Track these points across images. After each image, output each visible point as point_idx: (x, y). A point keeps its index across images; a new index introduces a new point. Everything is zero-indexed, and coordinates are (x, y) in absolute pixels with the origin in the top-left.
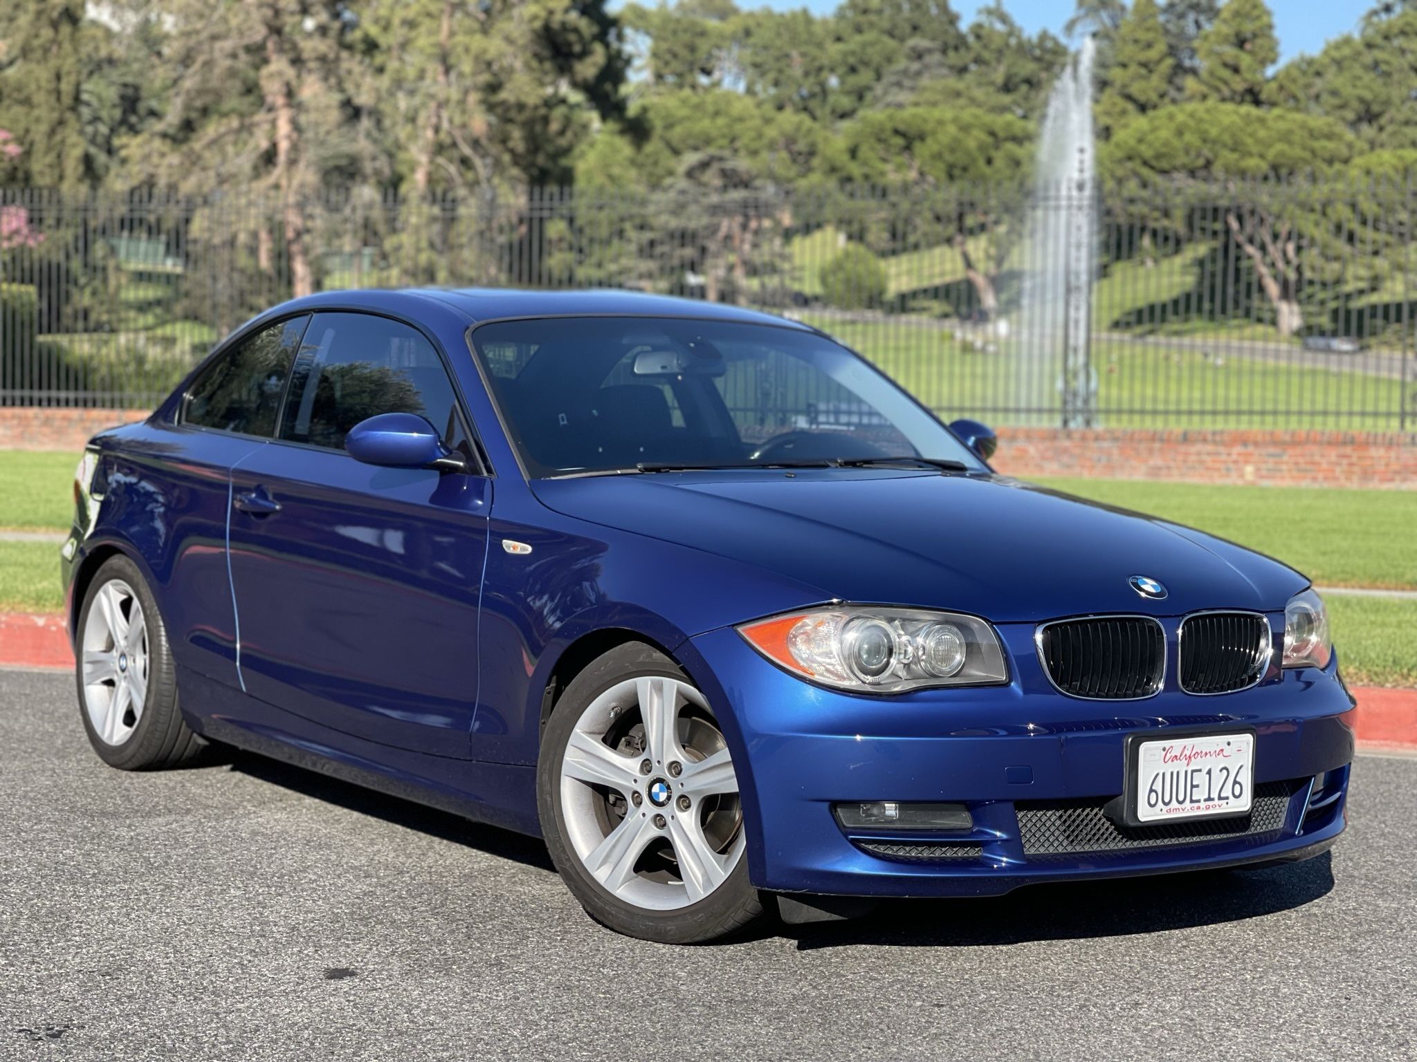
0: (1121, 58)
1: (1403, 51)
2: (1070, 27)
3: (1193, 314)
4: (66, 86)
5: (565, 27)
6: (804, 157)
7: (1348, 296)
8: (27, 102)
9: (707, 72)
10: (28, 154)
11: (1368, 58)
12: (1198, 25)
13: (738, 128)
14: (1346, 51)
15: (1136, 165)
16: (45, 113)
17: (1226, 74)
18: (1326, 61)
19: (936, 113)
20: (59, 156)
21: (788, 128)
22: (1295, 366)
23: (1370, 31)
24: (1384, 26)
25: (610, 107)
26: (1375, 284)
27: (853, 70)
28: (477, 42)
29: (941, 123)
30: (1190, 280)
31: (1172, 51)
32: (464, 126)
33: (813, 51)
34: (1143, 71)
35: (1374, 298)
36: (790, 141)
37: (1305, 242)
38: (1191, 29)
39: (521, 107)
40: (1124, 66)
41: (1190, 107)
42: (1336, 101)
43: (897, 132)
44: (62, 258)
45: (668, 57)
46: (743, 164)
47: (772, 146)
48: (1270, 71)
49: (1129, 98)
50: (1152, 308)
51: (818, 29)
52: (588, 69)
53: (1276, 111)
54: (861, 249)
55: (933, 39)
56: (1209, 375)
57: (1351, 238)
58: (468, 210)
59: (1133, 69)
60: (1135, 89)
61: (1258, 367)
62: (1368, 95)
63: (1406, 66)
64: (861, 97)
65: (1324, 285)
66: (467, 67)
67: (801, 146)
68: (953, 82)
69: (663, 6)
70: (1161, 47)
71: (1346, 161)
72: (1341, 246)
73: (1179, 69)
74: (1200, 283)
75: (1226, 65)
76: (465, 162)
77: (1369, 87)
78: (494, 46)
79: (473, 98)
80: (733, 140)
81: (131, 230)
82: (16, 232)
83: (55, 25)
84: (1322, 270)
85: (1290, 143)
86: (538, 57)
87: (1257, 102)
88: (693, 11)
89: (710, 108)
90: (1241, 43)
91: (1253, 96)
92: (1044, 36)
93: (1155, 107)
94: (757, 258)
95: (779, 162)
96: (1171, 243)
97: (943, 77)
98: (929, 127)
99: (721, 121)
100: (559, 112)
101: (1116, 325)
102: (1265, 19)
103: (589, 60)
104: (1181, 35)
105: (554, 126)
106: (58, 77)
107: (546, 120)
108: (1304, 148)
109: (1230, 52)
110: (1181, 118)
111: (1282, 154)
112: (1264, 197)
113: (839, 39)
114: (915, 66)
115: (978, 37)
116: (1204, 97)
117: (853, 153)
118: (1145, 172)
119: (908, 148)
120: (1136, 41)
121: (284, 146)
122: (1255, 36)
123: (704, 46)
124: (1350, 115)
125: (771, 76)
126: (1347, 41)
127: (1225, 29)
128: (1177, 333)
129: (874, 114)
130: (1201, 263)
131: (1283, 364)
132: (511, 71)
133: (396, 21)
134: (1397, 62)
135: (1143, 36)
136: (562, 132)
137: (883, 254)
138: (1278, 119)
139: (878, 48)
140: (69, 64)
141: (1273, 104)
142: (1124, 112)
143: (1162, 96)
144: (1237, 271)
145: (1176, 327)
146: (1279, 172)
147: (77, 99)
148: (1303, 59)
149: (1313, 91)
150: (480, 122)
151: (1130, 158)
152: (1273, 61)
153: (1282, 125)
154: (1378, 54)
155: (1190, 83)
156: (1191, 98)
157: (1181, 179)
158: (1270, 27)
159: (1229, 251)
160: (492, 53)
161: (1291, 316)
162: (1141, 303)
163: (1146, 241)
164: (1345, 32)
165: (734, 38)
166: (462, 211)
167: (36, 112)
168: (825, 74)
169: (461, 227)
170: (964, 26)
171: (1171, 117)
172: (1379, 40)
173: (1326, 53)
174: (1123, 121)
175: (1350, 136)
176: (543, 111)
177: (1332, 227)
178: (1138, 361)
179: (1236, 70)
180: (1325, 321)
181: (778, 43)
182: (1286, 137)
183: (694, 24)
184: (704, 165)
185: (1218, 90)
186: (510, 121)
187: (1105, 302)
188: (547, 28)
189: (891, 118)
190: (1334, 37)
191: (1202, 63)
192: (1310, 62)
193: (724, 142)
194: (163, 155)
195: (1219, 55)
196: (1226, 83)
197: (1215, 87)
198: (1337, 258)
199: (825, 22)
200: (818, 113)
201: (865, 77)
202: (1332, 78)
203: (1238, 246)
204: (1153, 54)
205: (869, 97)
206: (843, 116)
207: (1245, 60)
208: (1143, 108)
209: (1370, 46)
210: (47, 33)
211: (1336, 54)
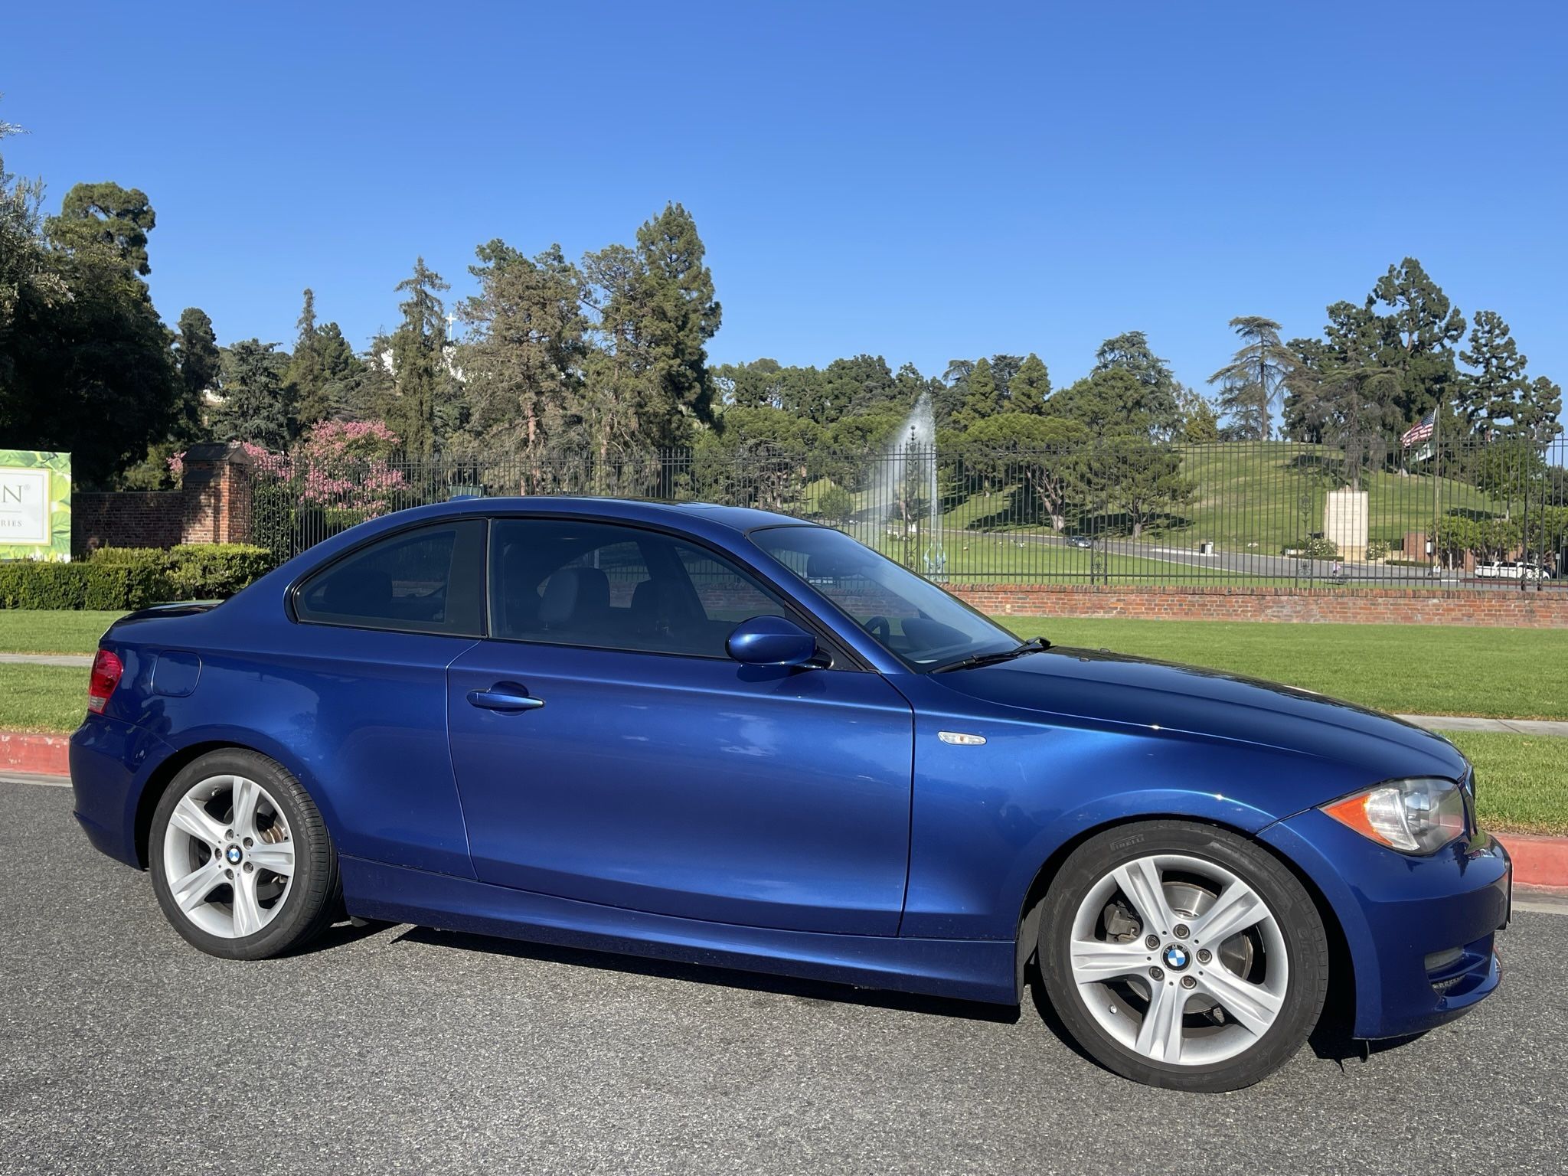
0: (971, 391)
1: (1113, 387)
2: (946, 375)
3: (1009, 522)
4: (425, 408)
5: (679, 374)
6: (810, 442)
7: (1089, 511)
8: (405, 416)
9: (764, 400)
10: (404, 443)
11: (1096, 391)
12: (1009, 373)
13: (777, 426)
14: (1085, 387)
15: (978, 445)
16: (414, 422)
17: (1024, 399)
18: (1075, 392)
19: (878, 419)
20: (421, 443)
21: (802, 426)
22: (1061, 547)
23: (1096, 377)
24: (1103, 374)
25: (705, 415)
26: (1102, 504)
27: (837, 397)
28: (632, 382)
29: (880, 423)
30: (1008, 504)
31: (997, 388)
32: (626, 425)
33: (818, 388)
34: (984, 398)
35: (1102, 513)
36: (803, 434)
37: (1064, 484)
38: (1006, 376)
39: (656, 415)
40: (973, 395)
41: (1005, 416)
42: (1081, 413)
43: (857, 428)
44: (422, 495)
45: (744, 391)
46: (778, 445)
47: (794, 436)
48: (1046, 397)
49: (976, 411)
50: (986, 518)
51: (820, 377)
52: (692, 396)
53: (1050, 417)
54: (840, 488)
55: (877, 382)
56: (1019, 552)
57: (1089, 482)
58: (628, 469)
59: (978, 396)
60: (979, 406)
61: (1040, 548)
62: (1097, 410)
63: (1114, 395)
64: (841, 412)
65: (1075, 505)
66: (628, 395)
67: (809, 436)
68: (887, 403)
69: (741, 365)
70: (992, 385)
71: (1085, 443)
72: (1083, 486)
73: (1001, 397)
74: (1013, 505)
75: (1023, 394)
76: (626, 444)
77: (1097, 405)
78: (642, 384)
79: (631, 411)
80: (774, 433)
81: (465, 482)
82: (398, 483)
83: (420, 376)
84: (1074, 498)
85: (1056, 433)
86: (665, 388)
87: (1040, 413)
88: (757, 368)
89: (763, 417)
90: (1031, 383)
91: (1038, 410)
92: (934, 380)
93: (989, 416)
94: (787, 494)
95: (799, 445)
96: (998, 485)
97: (884, 400)
98: (874, 426)
99: (767, 423)
100: (676, 418)
101: (972, 527)
102: (1043, 371)
103: (693, 391)
104: (1002, 379)
105: (674, 425)
106: (421, 404)
107: (670, 422)
108: (1064, 436)
109: (1026, 388)
110: (1001, 420)
111: (1052, 439)
112: (1045, 462)
113: (830, 382)
114: (869, 395)
115: (901, 381)
116: (1014, 411)
117: (836, 439)
118: (984, 448)
119: (863, 437)
120: (979, 382)
121: (532, 437)
122: (1038, 380)
123: (761, 385)
124: (1087, 419)
125: (796, 400)
126: (1085, 382)
127: (1023, 376)
128: (1000, 531)
129: (847, 419)
130: (1013, 495)
131: (1054, 546)
132: (651, 397)
133: (591, 372)
134: (1111, 393)
135: (982, 380)
136: (678, 428)
137: (853, 491)
138: (1051, 421)
139: (850, 386)
140: (427, 396)
141: (1049, 414)
142: (974, 418)
143: (992, 410)
144: (1034, 499)
145: (999, 528)
146: (1051, 449)
147: (432, 414)
148: (1063, 391)
149: (1069, 407)
150: (634, 424)
151: (976, 441)
152: (1048, 393)
153: (1052, 424)
154: (1102, 389)
155: (1006, 403)
156: (1006, 412)
157: (1001, 452)
158: (1046, 375)
159: (1028, 488)
160: (641, 387)
161: (1059, 523)
162: (980, 516)
163: (986, 484)
164: (1084, 378)
165: (778, 382)
166: (625, 469)
167: (409, 422)
168: (823, 400)
169: (624, 478)
170: (893, 375)
171: (996, 420)
172: (1101, 382)
173: (1074, 388)
174: (973, 422)
175: (1087, 430)
176: (667, 417)
177: (1078, 476)
178: (979, 545)
179: (1029, 397)
180: (1076, 524)
181: (799, 384)
182: (1054, 430)
183: (756, 374)
184: (757, 445)
185: (1021, 407)
186: (651, 422)
187: (966, 515)
188: (669, 373)
189: (854, 421)
190: (1078, 380)
191: (1013, 393)
192: (1067, 393)
193: (770, 434)
194: (470, 442)
195: (1021, 389)
196: (1024, 403)
197: (1017, 405)
198: (1082, 492)
199: (824, 374)
200: (820, 419)
201: (843, 401)
202: (1079, 401)
203: (1033, 486)
204: (988, 389)
205: (845, 411)
206: (832, 421)
207: (1034, 392)
208: (983, 416)
209: (1096, 385)
210: (416, 380)
211: (1080, 389)
